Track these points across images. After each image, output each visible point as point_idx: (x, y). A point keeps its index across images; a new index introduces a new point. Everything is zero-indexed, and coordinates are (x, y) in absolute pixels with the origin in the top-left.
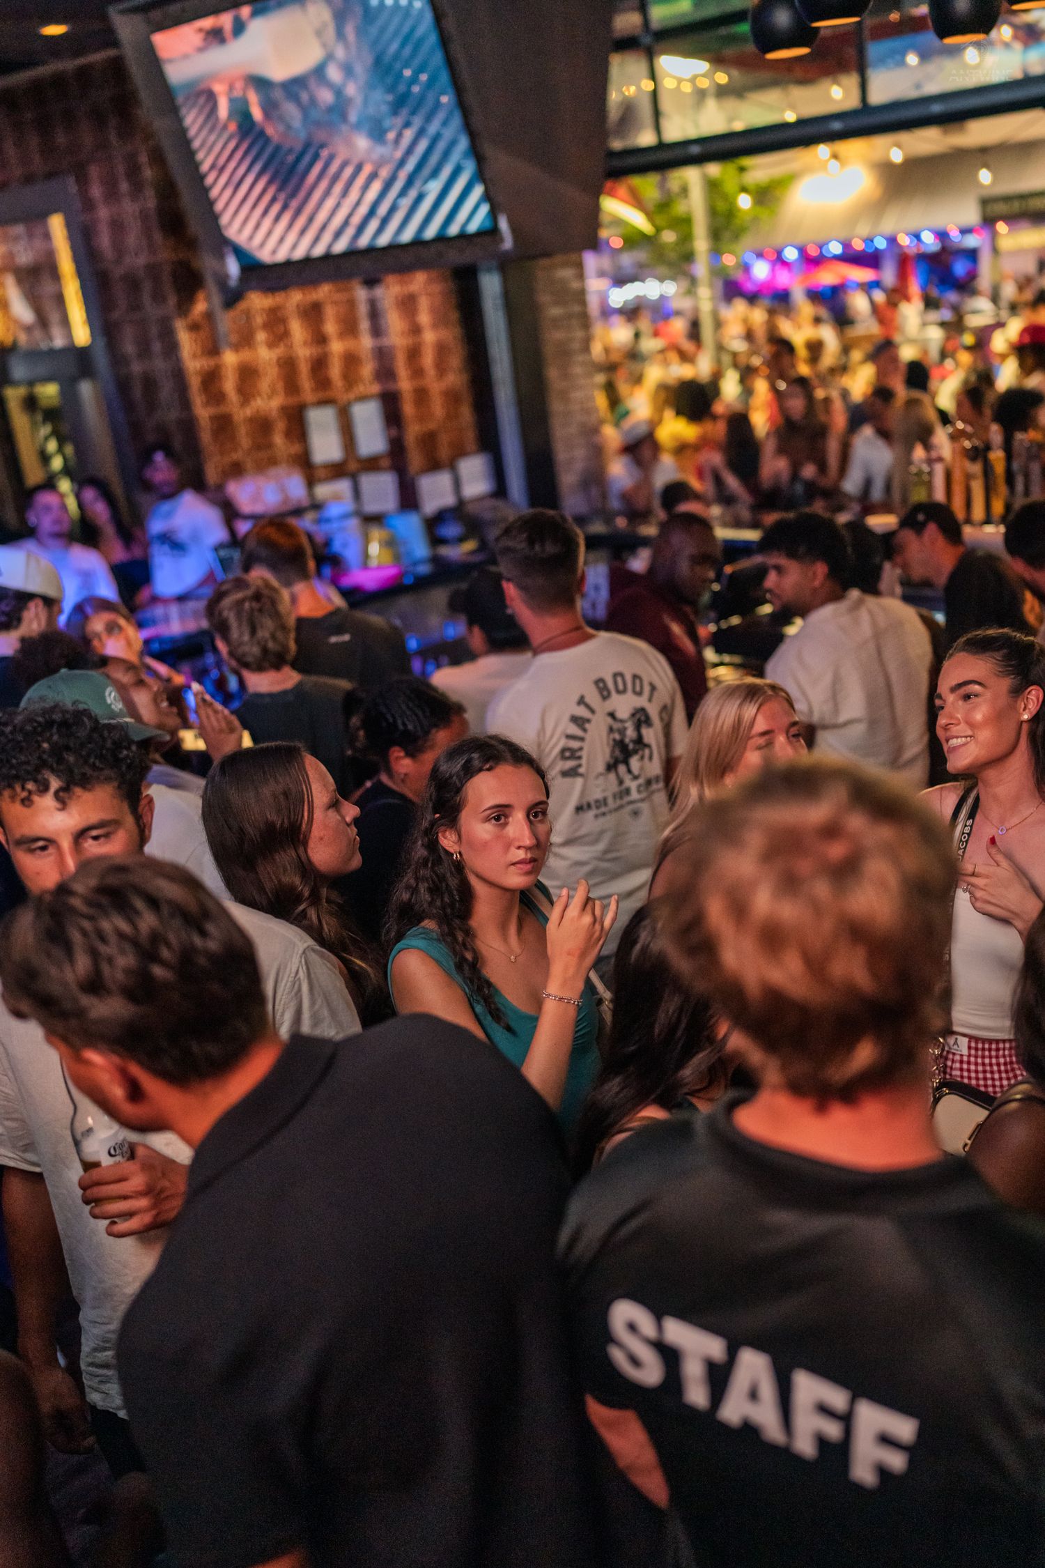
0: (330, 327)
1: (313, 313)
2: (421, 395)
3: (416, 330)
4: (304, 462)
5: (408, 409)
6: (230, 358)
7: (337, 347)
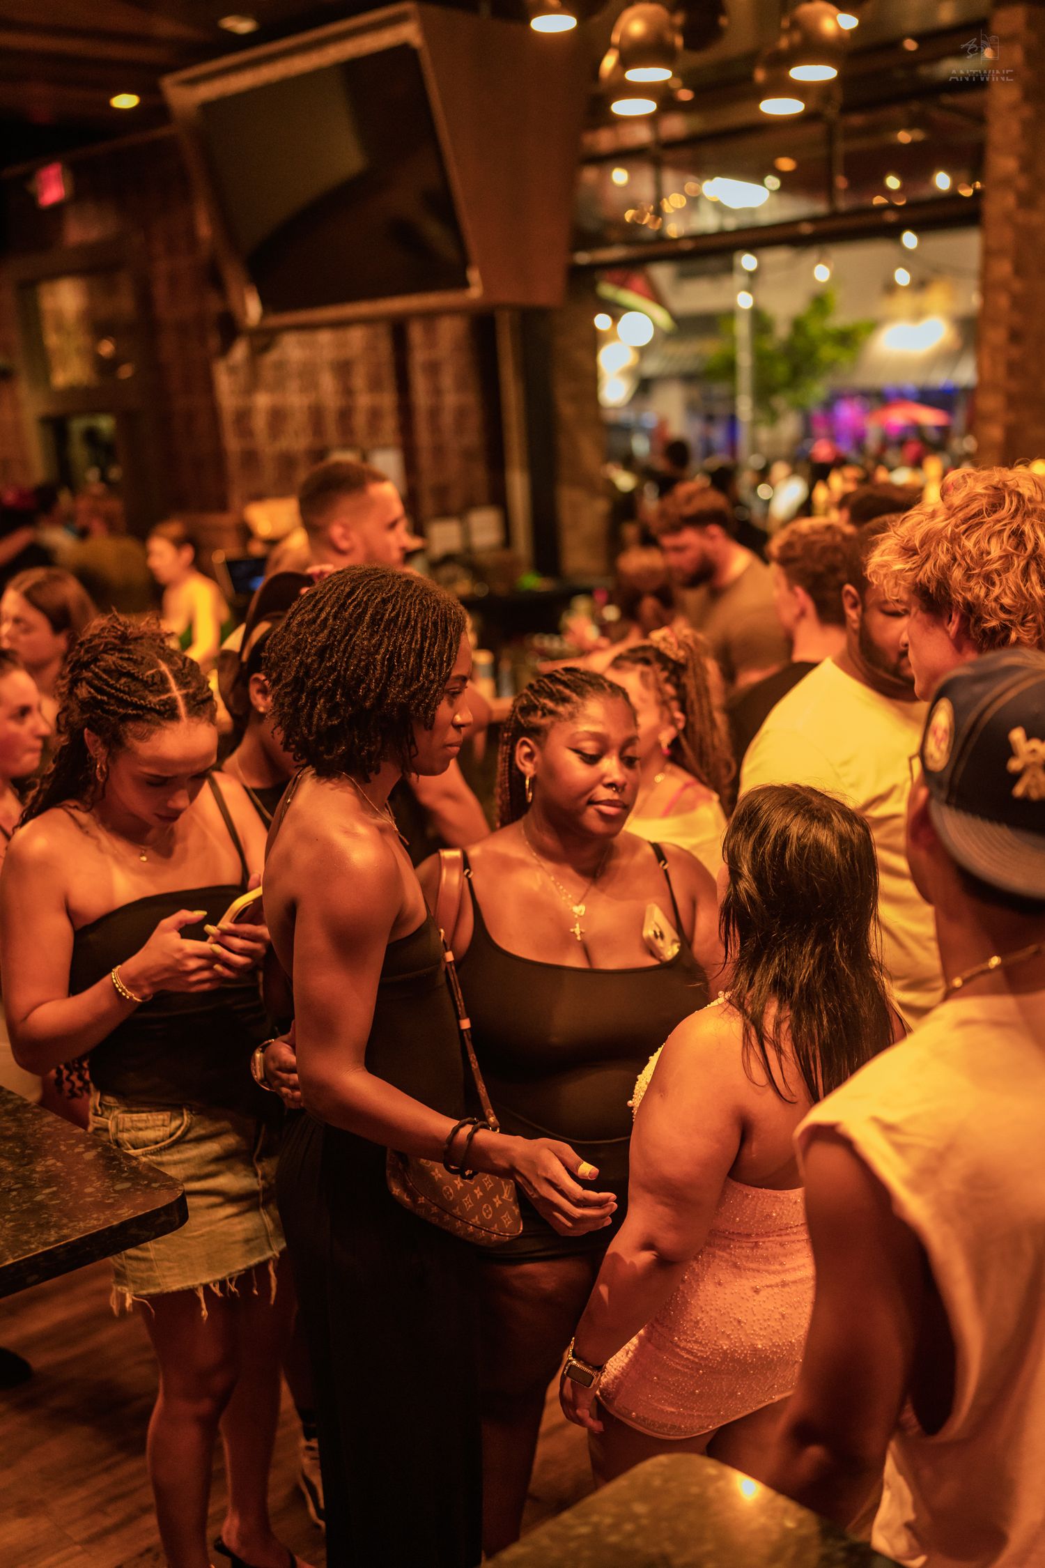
0: (359, 381)
1: (343, 370)
2: (439, 451)
3: (437, 392)
5: (425, 461)
6: (263, 401)
7: (363, 401)
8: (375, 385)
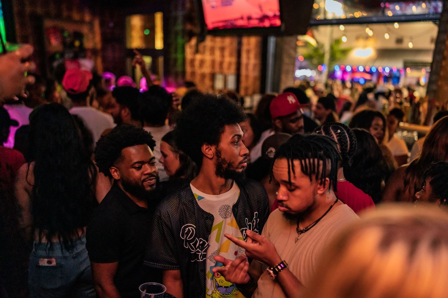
0: (227, 53)
1: (222, 49)
2: (247, 77)
3: (248, 58)
4: (213, 87)
5: (243, 79)
6: (198, 57)
7: (227, 59)
8: (231, 55)
